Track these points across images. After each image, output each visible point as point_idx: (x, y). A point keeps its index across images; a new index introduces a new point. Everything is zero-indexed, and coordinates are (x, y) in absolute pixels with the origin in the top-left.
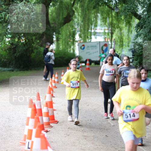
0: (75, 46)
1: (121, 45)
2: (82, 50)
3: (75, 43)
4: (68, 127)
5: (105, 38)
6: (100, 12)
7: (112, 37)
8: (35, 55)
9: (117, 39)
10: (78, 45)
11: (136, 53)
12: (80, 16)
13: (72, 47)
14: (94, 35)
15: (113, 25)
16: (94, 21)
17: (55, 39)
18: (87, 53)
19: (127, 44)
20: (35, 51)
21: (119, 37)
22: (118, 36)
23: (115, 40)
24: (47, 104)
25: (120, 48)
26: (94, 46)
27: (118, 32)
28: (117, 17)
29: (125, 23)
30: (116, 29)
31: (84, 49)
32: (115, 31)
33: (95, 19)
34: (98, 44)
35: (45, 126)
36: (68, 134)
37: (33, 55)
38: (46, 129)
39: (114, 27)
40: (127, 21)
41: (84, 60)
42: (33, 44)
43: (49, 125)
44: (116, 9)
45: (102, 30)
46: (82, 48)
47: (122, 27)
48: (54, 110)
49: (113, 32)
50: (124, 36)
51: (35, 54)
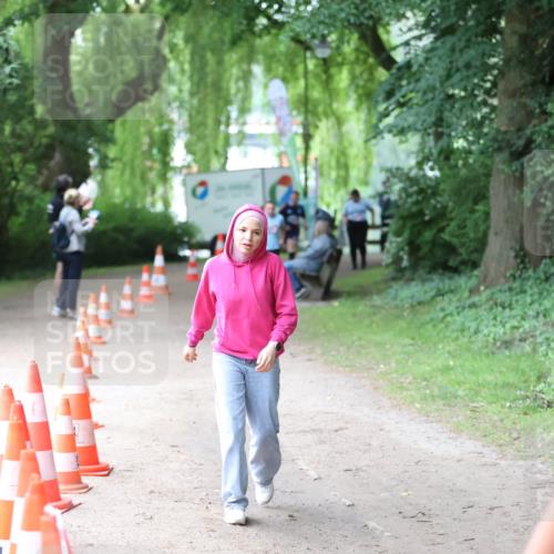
0: (172, 188)
1: (340, 181)
2: (197, 202)
3: (170, 174)
4: (149, 490)
5: (280, 155)
6: (260, 57)
7: (307, 148)
8: (21, 224)
9: (326, 159)
10: (184, 183)
11: (398, 207)
12: (188, 74)
13: (160, 190)
14: (240, 144)
15: (310, 107)
16: (238, 90)
17: (93, 163)
18: (217, 211)
19: (362, 175)
20: (23, 208)
21: (332, 152)
22: (328, 145)
23: (319, 162)
24: (67, 403)
25: (337, 190)
26: (241, 187)
27: (328, 130)
28: (324, 77)
29: (354, 96)
30: (320, 120)
31: (204, 195)
32: (317, 127)
33: (241, 84)
34: (256, 176)
35: (62, 487)
36: (149, 515)
37: (15, 224)
38: (66, 497)
39: (315, 114)
40: (360, 91)
41: (208, 237)
42: (13, 183)
43: (79, 482)
44: (318, 46)
45: (268, 123)
46: (199, 192)
47: (345, 113)
48: (97, 426)
49: (312, 130)
50: (351, 144)
51: (20, 220)
